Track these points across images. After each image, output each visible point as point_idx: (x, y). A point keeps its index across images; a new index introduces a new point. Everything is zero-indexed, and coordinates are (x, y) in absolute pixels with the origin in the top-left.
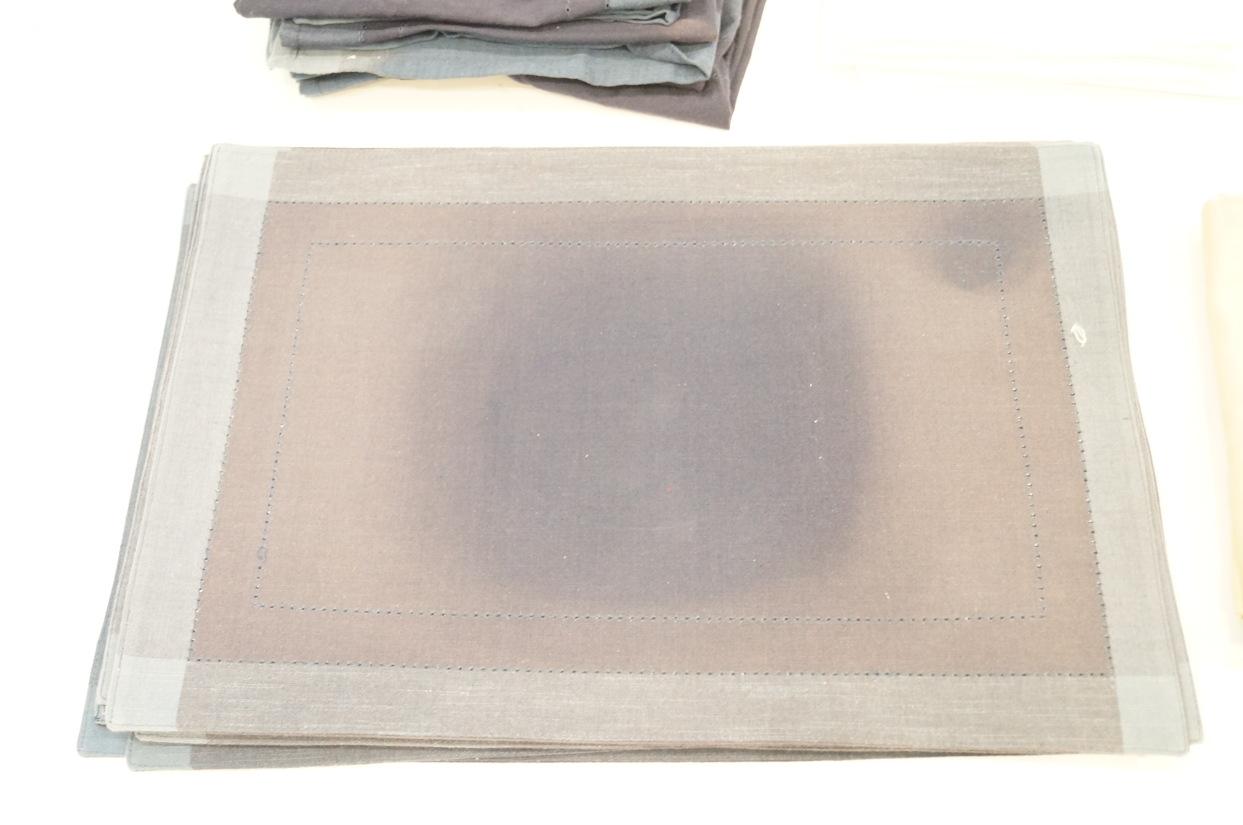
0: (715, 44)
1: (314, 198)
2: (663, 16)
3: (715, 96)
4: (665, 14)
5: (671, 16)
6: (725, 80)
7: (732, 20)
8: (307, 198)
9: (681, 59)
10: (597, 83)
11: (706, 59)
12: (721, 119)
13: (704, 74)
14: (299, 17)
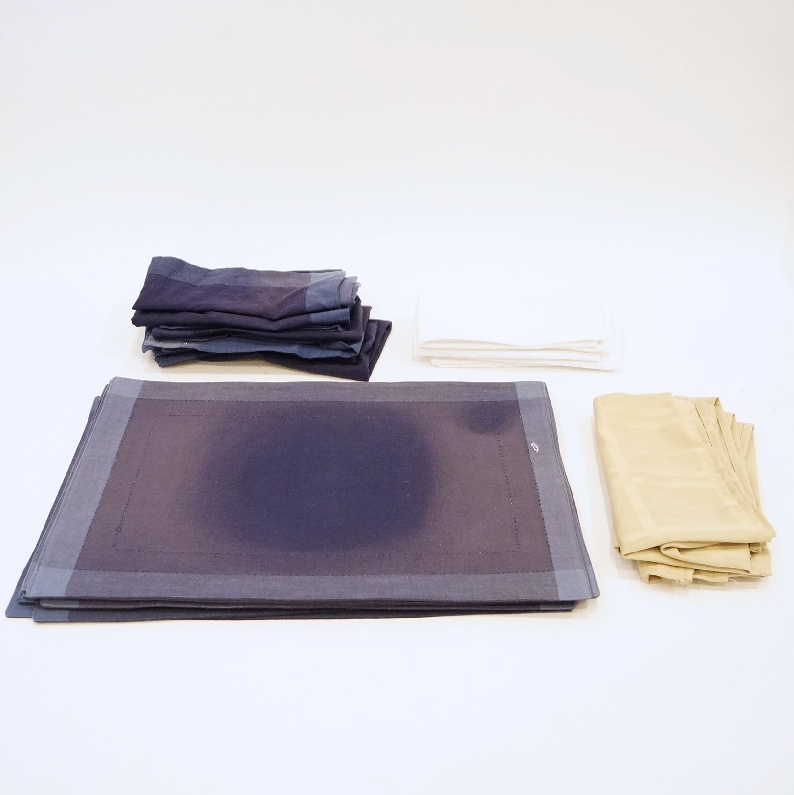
0: (362, 342)
1: (161, 398)
2: (336, 328)
3: (362, 365)
4: (338, 327)
5: (340, 329)
6: (366, 360)
7: (370, 338)
8: (157, 398)
9: (345, 346)
10: (304, 357)
11: (357, 347)
12: (364, 376)
13: (356, 353)
14: (163, 324)
